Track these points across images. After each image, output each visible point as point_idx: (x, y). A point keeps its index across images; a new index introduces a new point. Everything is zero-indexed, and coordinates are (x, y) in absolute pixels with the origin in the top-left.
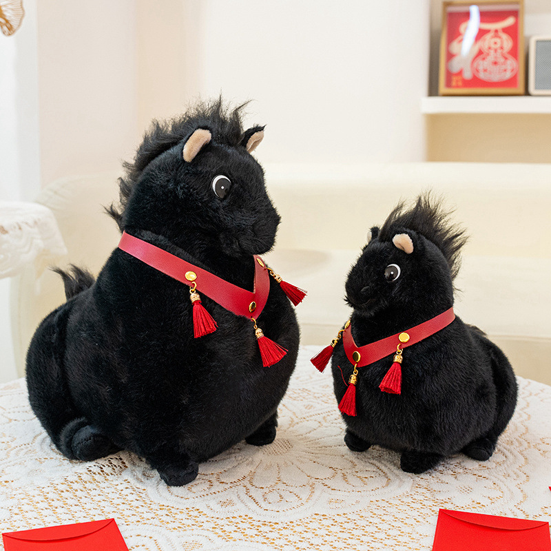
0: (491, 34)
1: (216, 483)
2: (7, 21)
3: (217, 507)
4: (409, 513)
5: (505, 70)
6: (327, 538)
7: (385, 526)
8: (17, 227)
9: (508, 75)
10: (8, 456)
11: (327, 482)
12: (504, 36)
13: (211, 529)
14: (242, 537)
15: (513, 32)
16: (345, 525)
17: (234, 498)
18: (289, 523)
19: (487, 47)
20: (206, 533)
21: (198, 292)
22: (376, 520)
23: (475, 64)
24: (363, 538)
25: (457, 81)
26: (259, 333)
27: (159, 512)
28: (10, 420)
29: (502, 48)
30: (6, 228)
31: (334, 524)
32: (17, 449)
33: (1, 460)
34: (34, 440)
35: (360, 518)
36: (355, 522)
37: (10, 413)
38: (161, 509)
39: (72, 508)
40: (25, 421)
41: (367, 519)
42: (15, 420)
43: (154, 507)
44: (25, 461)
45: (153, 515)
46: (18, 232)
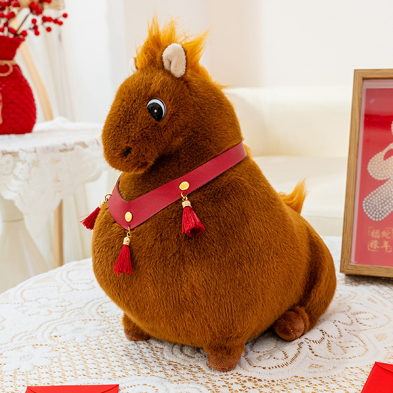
8: (96, 143)
10: (62, 317)
16: (318, 387)
18: (270, 381)
20: (199, 386)
22: (346, 384)
27: (167, 367)
28: (73, 289)
30: (86, 143)
31: (309, 385)
32: (71, 311)
33: (56, 320)
34: (86, 305)
35: (333, 382)
36: (328, 384)
37: (74, 284)
38: (169, 364)
39: (99, 360)
40: (83, 290)
41: (339, 383)
42: (77, 290)
43: (164, 363)
44: (74, 321)
45: (161, 369)
46: (96, 146)
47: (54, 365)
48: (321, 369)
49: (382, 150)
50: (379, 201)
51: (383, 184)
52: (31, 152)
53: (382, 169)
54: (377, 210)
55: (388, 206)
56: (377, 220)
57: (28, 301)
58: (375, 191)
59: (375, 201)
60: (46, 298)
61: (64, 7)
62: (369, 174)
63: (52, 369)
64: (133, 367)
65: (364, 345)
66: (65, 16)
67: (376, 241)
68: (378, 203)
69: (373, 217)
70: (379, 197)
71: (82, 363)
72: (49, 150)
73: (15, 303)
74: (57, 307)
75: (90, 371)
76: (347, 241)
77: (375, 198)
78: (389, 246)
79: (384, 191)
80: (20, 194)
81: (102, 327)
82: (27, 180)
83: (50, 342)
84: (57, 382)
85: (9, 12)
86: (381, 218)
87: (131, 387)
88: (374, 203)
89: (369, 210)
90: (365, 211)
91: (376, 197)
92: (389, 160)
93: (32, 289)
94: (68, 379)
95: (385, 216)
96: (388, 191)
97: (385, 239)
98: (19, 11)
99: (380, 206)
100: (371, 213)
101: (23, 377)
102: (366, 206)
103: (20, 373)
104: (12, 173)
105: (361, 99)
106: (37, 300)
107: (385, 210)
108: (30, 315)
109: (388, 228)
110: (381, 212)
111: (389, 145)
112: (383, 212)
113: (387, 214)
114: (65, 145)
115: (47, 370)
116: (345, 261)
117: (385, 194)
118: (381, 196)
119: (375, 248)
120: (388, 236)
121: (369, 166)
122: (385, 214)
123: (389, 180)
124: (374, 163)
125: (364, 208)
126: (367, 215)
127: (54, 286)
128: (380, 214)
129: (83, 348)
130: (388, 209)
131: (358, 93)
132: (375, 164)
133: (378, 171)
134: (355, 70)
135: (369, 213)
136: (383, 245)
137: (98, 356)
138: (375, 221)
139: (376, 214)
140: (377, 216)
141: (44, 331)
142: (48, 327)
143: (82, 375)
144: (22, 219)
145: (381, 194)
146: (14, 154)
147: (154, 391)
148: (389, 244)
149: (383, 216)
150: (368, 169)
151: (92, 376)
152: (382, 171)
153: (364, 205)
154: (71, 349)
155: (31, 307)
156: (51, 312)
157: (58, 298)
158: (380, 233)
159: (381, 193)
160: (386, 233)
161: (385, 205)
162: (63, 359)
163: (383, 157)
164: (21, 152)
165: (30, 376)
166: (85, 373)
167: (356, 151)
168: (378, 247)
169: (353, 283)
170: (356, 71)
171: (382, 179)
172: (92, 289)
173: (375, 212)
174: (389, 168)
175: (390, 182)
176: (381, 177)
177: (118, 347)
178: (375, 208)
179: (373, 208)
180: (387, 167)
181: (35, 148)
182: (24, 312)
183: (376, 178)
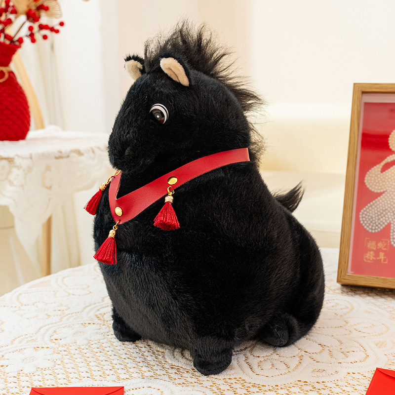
8: (91, 151)
10: (61, 321)
11: (314, 356)
13: (209, 387)
18: (274, 386)
22: (349, 389)
27: (170, 371)
28: (69, 294)
30: (82, 151)
31: (313, 389)
32: (69, 316)
33: (55, 323)
34: (83, 310)
35: (336, 387)
36: (331, 389)
37: (70, 289)
38: (172, 368)
39: (102, 363)
40: (80, 295)
41: (342, 388)
42: (73, 295)
43: (167, 366)
44: (73, 325)
45: (164, 372)
46: (91, 154)
47: (57, 367)
48: (324, 373)
49: (379, 163)
50: (375, 213)
51: (379, 196)
52: (26, 158)
53: (379, 181)
54: (374, 222)
55: (384, 218)
56: (373, 231)
57: (25, 305)
58: (371, 203)
59: (372, 213)
60: (43, 302)
61: (61, 16)
62: (366, 186)
63: (56, 371)
64: (136, 370)
65: (364, 351)
66: (62, 24)
67: (372, 253)
68: (375, 215)
69: (370, 229)
70: (376, 209)
71: (86, 365)
72: (44, 156)
73: (12, 307)
74: (55, 311)
75: (94, 373)
76: (345, 251)
77: (371, 210)
78: (385, 257)
79: (381, 203)
80: (14, 200)
81: (102, 331)
82: (22, 186)
83: (51, 345)
84: (62, 383)
85: (6, 18)
86: (377, 229)
87: (136, 389)
88: (371, 215)
89: (366, 222)
90: (362, 222)
91: (373, 208)
92: (386, 173)
93: (28, 293)
94: (72, 380)
95: (382, 228)
96: (385, 203)
97: (380, 250)
98: (16, 18)
99: (377, 218)
100: (368, 225)
101: (27, 379)
102: (363, 218)
103: (24, 375)
104: (7, 179)
105: (360, 112)
106: (33, 304)
107: (382, 222)
108: (28, 319)
109: (384, 240)
110: (377, 224)
111: (386, 158)
112: (379, 224)
113: (384, 226)
114: (60, 152)
115: (50, 372)
116: (343, 271)
117: (382, 206)
118: (378, 208)
119: (371, 259)
120: (384, 248)
121: (366, 178)
122: (381, 225)
123: (386, 193)
124: (371, 175)
125: (361, 219)
126: (363, 227)
127: (50, 291)
128: (377, 226)
129: (85, 351)
130: (384, 221)
131: (357, 106)
132: (372, 177)
133: (375, 183)
134: (354, 84)
135: (366, 224)
136: (379, 257)
137: (100, 358)
138: (372, 233)
139: (372, 226)
140: (374, 228)
141: (44, 334)
142: (47, 330)
143: (86, 377)
144: (13, 227)
145: (378, 207)
146: (10, 160)
147: (160, 393)
148: (384, 256)
149: (379, 228)
150: (366, 181)
151: (96, 378)
152: (379, 183)
153: (360, 216)
154: (73, 352)
155: (29, 310)
156: (49, 316)
157: (55, 303)
158: (377, 244)
159: (378, 205)
160: (382, 245)
161: (382, 217)
162: (66, 361)
163: (380, 170)
164: (16, 158)
165: (34, 378)
166: (88, 375)
167: (354, 163)
168: (374, 258)
169: (350, 293)
170: (356, 85)
171: (379, 191)
172: (88, 294)
173: (372, 224)
174: (386, 181)
175: (386, 195)
176: (378, 189)
177: (120, 350)
178: (371, 220)
179: (369, 219)
180: (383, 180)
181: (31, 155)
182: (22, 316)
183: (373, 190)
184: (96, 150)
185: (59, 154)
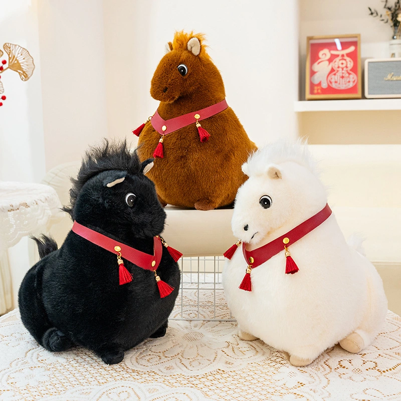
0: (340, 58)
1: (163, 357)
2: (24, 72)
3: (165, 371)
4: (269, 369)
5: (349, 82)
6: (226, 384)
7: (256, 376)
8: (35, 203)
9: (351, 85)
12: (348, 59)
14: (180, 385)
15: (354, 56)
16: (235, 377)
17: (174, 365)
19: (337, 66)
20: (160, 384)
21: (122, 258)
22: (251, 373)
23: (329, 78)
24: (245, 383)
25: (318, 90)
26: (158, 279)
27: (133, 374)
29: (347, 67)
46: (36, 206)
114: (12, 206)
184: (39, 202)
185: (11, 208)
